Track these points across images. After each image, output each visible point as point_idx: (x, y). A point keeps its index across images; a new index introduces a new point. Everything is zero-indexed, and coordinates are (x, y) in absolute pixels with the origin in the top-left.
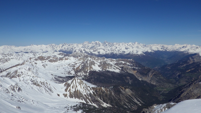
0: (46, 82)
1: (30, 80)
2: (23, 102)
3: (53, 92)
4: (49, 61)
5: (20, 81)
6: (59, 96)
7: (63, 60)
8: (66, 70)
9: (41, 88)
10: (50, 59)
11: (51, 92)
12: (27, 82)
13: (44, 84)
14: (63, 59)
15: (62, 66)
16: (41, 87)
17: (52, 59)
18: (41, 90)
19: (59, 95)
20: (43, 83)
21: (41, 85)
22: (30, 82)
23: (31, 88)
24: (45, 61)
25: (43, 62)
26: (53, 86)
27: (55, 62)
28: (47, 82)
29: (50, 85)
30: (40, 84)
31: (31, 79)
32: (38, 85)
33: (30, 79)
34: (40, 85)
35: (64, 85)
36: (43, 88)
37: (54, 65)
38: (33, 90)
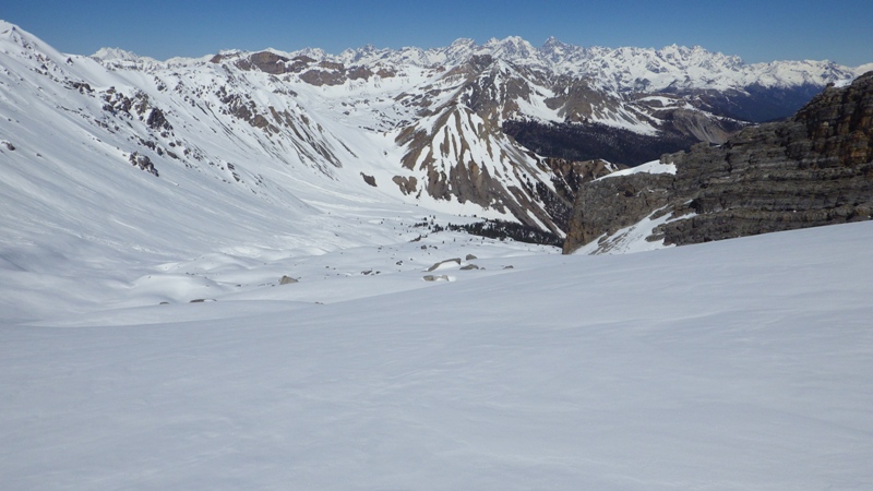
0: (302, 116)
1: (218, 94)
2: (175, 157)
3: (338, 165)
4: (302, 77)
5: (161, 88)
6: (374, 185)
7: (371, 79)
8: (386, 119)
9: (275, 137)
10: (307, 67)
11: (327, 162)
12: (197, 100)
13: (289, 123)
14: (371, 74)
15: (366, 102)
16: (277, 131)
17: (317, 68)
18: (277, 146)
19: (370, 181)
20: (284, 118)
21: (274, 123)
22: (217, 103)
23: (220, 130)
25: (275, 80)
26: (340, 138)
27: (331, 85)
28: (307, 115)
29: (320, 128)
30: (269, 117)
31: (223, 89)
32: (260, 122)
33: (217, 89)
34: (270, 122)
35: (397, 140)
36: (284, 138)
37: (328, 99)
38: (235, 139)
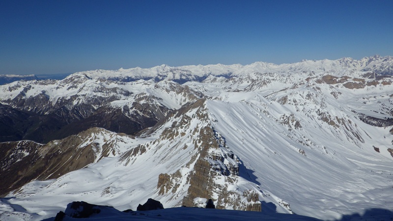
0: (349, 120)
1: (317, 112)
3: (363, 142)
5: (297, 111)
6: (379, 152)
7: (378, 85)
9: (338, 129)
10: (347, 81)
11: (359, 141)
12: (310, 115)
13: (344, 123)
14: (378, 83)
15: (375, 97)
16: (338, 127)
17: (352, 81)
18: (338, 133)
19: (377, 150)
20: (341, 121)
21: (337, 123)
22: (317, 116)
23: (317, 126)
24: (337, 86)
25: (332, 87)
26: (364, 130)
27: (358, 88)
28: (351, 120)
29: (356, 125)
30: (336, 121)
31: (319, 110)
32: (332, 123)
33: (317, 110)
34: (336, 123)
35: (390, 131)
36: (341, 130)
37: (356, 95)
38: (323, 130)
